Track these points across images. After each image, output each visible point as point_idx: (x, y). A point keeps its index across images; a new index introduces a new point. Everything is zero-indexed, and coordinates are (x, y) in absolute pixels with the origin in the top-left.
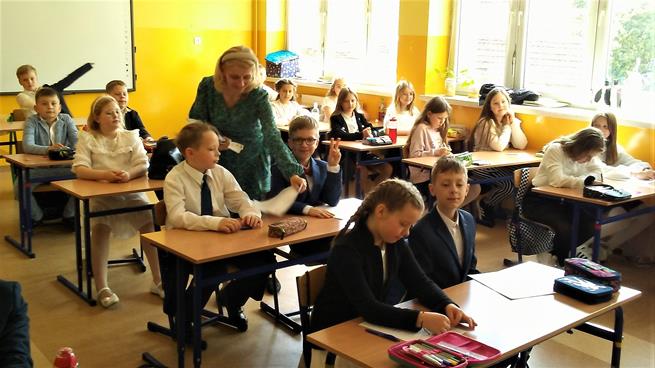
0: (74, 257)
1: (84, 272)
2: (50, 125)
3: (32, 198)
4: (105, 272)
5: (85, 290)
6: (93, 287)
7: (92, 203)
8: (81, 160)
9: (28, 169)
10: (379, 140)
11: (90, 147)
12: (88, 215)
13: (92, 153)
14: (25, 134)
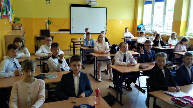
0: (94, 70)
1: (95, 73)
2: (89, 41)
3: (85, 56)
4: (100, 73)
5: (96, 77)
6: (97, 77)
7: (98, 58)
8: (96, 48)
9: (84, 50)
10: (166, 47)
11: (98, 46)
12: (97, 61)
13: (98, 47)
14: (84, 42)
